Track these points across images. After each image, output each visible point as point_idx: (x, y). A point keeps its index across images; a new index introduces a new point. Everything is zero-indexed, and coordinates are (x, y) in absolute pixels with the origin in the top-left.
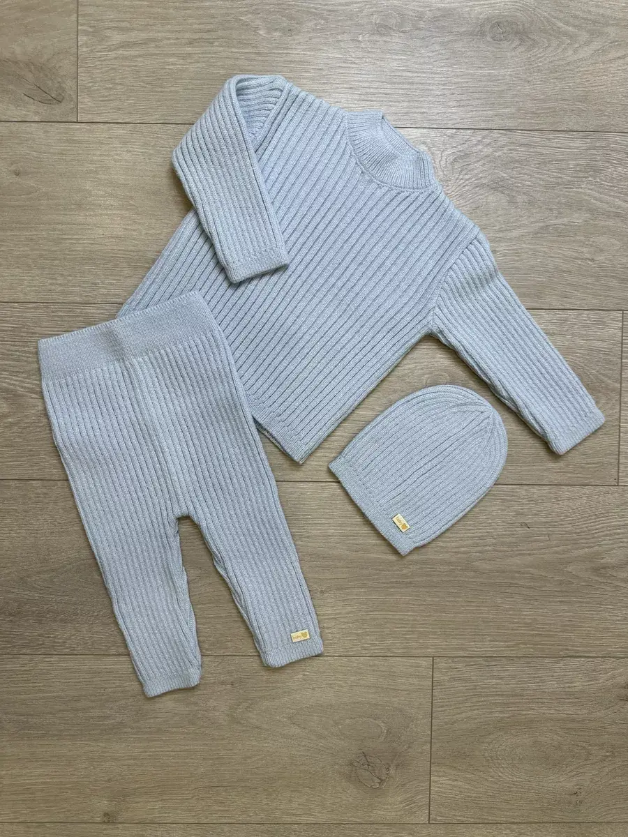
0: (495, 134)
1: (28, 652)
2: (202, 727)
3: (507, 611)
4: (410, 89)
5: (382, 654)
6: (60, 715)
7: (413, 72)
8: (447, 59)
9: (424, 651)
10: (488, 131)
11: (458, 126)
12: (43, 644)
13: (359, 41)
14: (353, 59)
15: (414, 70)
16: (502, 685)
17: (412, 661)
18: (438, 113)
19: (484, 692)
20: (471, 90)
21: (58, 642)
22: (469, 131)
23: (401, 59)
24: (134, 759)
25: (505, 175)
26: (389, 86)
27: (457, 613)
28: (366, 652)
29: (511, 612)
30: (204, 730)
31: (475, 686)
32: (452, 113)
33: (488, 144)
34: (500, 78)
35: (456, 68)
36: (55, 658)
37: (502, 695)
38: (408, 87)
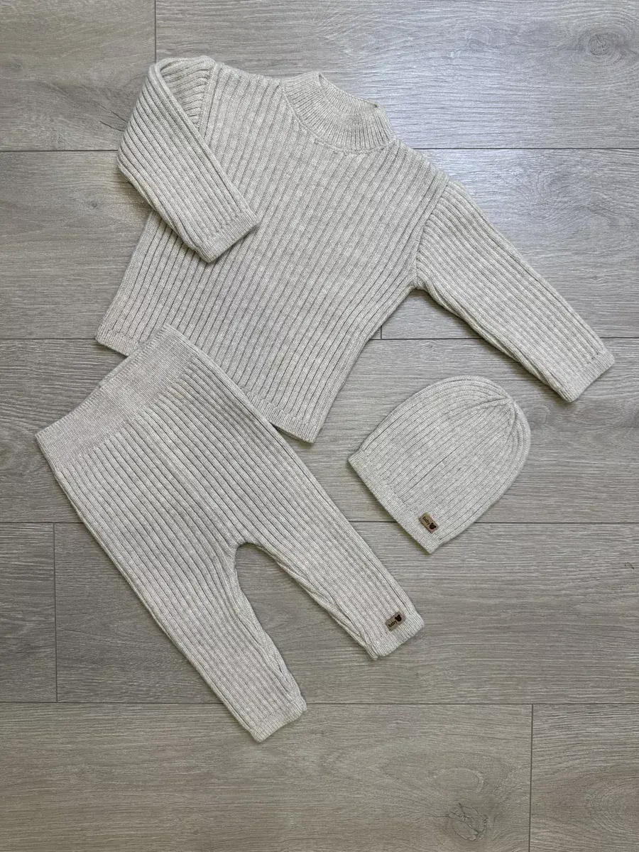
0: (595, 154)
1: (112, 700)
2: (292, 777)
3: (610, 655)
4: (505, 108)
5: (478, 702)
6: (145, 765)
7: (508, 90)
8: (544, 75)
9: (523, 698)
10: (588, 151)
11: (555, 146)
12: (126, 692)
13: (450, 58)
14: (444, 78)
15: (509, 87)
16: (605, 732)
17: (510, 708)
18: (534, 133)
19: (586, 740)
20: (570, 107)
21: (142, 691)
22: (568, 151)
23: (495, 76)
24: (221, 811)
25: (605, 197)
26: (483, 105)
27: (558, 658)
28: (462, 699)
29: (614, 657)
30: (292, 780)
31: (577, 734)
32: (550, 132)
33: (588, 165)
34: (600, 94)
35: (554, 85)
36: (139, 707)
37: (605, 744)
38: (503, 105)
